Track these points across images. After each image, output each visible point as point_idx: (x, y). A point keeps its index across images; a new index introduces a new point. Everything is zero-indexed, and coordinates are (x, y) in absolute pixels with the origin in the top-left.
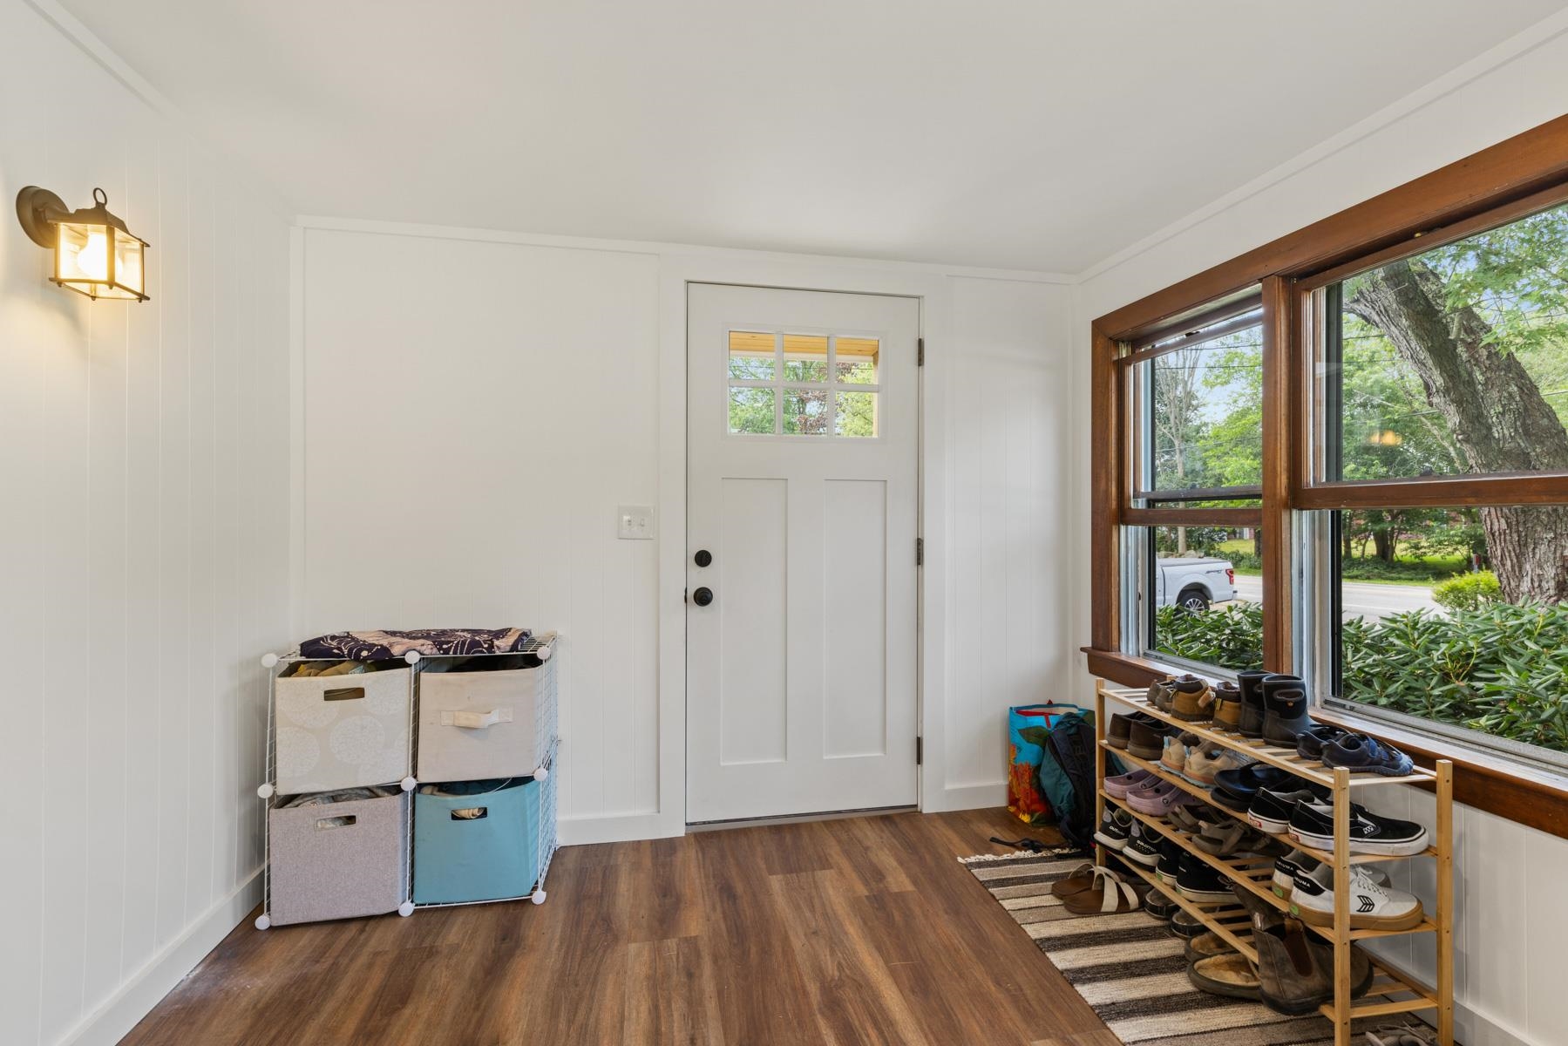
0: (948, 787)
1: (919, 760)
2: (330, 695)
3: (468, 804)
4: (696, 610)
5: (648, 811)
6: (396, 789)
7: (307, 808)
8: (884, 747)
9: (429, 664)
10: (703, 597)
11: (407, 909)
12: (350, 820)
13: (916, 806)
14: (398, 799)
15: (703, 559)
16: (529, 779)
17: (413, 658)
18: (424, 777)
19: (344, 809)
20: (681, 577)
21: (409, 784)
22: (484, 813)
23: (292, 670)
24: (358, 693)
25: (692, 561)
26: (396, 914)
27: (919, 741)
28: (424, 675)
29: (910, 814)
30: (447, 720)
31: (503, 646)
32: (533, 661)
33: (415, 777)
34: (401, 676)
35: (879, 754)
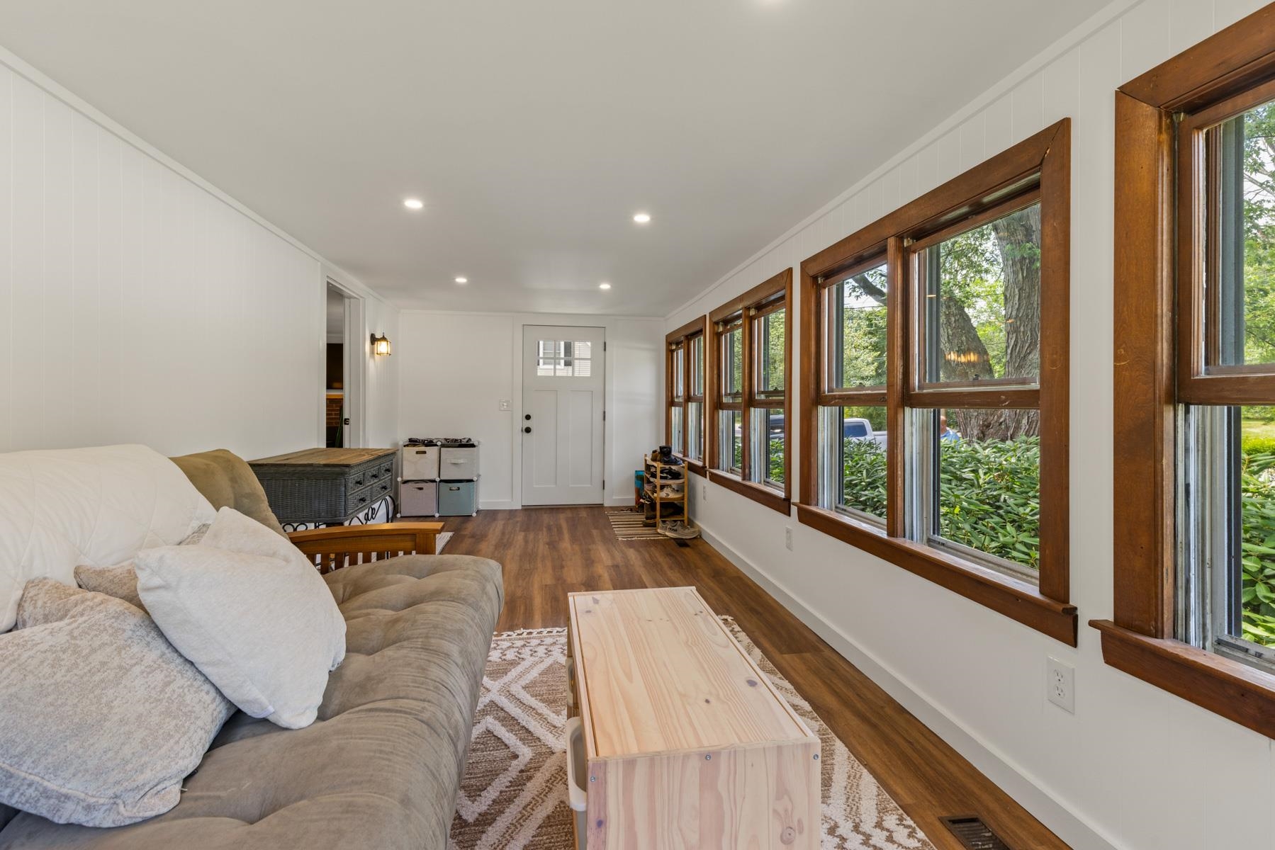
0: (614, 497)
1: (604, 488)
2: (417, 453)
3: (455, 486)
4: (525, 434)
5: (510, 500)
6: (433, 481)
7: (410, 484)
8: (591, 484)
9: (443, 446)
10: (528, 430)
11: (437, 515)
12: (421, 489)
13: (602, 504)
14: (435, 484)
15: (528, 417)
16: (472, 481)
17: (439, 443)
18: (442, 478)
19: (420, 485)
20: (520, 423)
21: (438, 479)
22: (459, 489)
23: (407, 446)
24: (425, 452)
25: (524, 418)
26: (434, 516)
27: (604, 481)
28: (442, 449)
29: (600, 506)
30: (448, 461)
31: (464, 442)
32: (473, 446)
33: (439, 477)
34: (435, 449)
35: (590, 486)
